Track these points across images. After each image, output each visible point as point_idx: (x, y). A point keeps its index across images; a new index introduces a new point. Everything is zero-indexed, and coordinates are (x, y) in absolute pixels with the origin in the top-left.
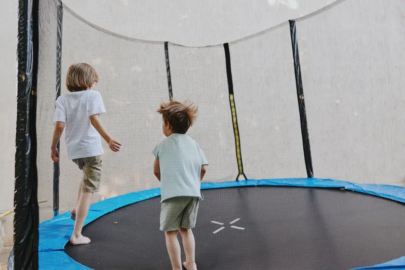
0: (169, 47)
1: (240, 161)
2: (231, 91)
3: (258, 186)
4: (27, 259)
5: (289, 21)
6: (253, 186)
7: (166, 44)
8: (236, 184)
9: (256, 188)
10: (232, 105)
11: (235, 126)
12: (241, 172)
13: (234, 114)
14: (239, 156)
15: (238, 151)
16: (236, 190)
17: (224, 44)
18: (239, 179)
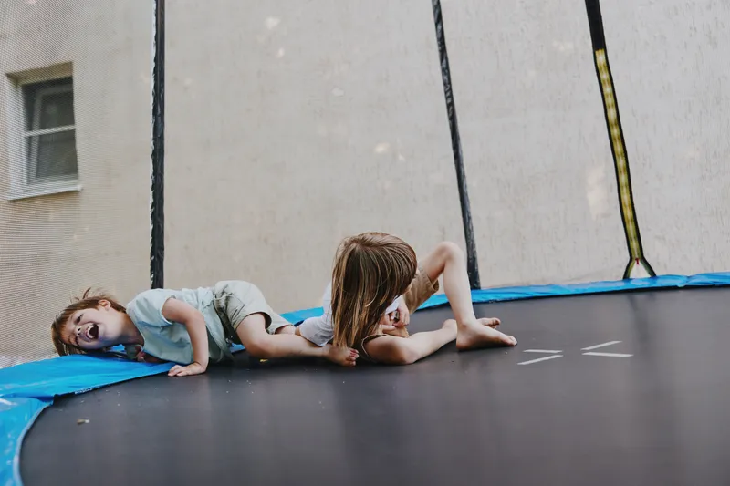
1: (631, 227)
2: (599, 41)
3: (687, 288)
6: (675, 288)
8: (623, 286)
9: (681, 292)
10: (605, 78)
11: (615, 132)
12: (636, 254)
13: (610, 100)
14: (628, 213)
15: (626, 198)
16: (623, 299)
18: (632, 275)
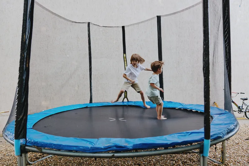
0: (91, 25)
4: (21, 128)
5: (157, 16)
7: (89, 24)
17: (122, 26)
18: (124, 101)
